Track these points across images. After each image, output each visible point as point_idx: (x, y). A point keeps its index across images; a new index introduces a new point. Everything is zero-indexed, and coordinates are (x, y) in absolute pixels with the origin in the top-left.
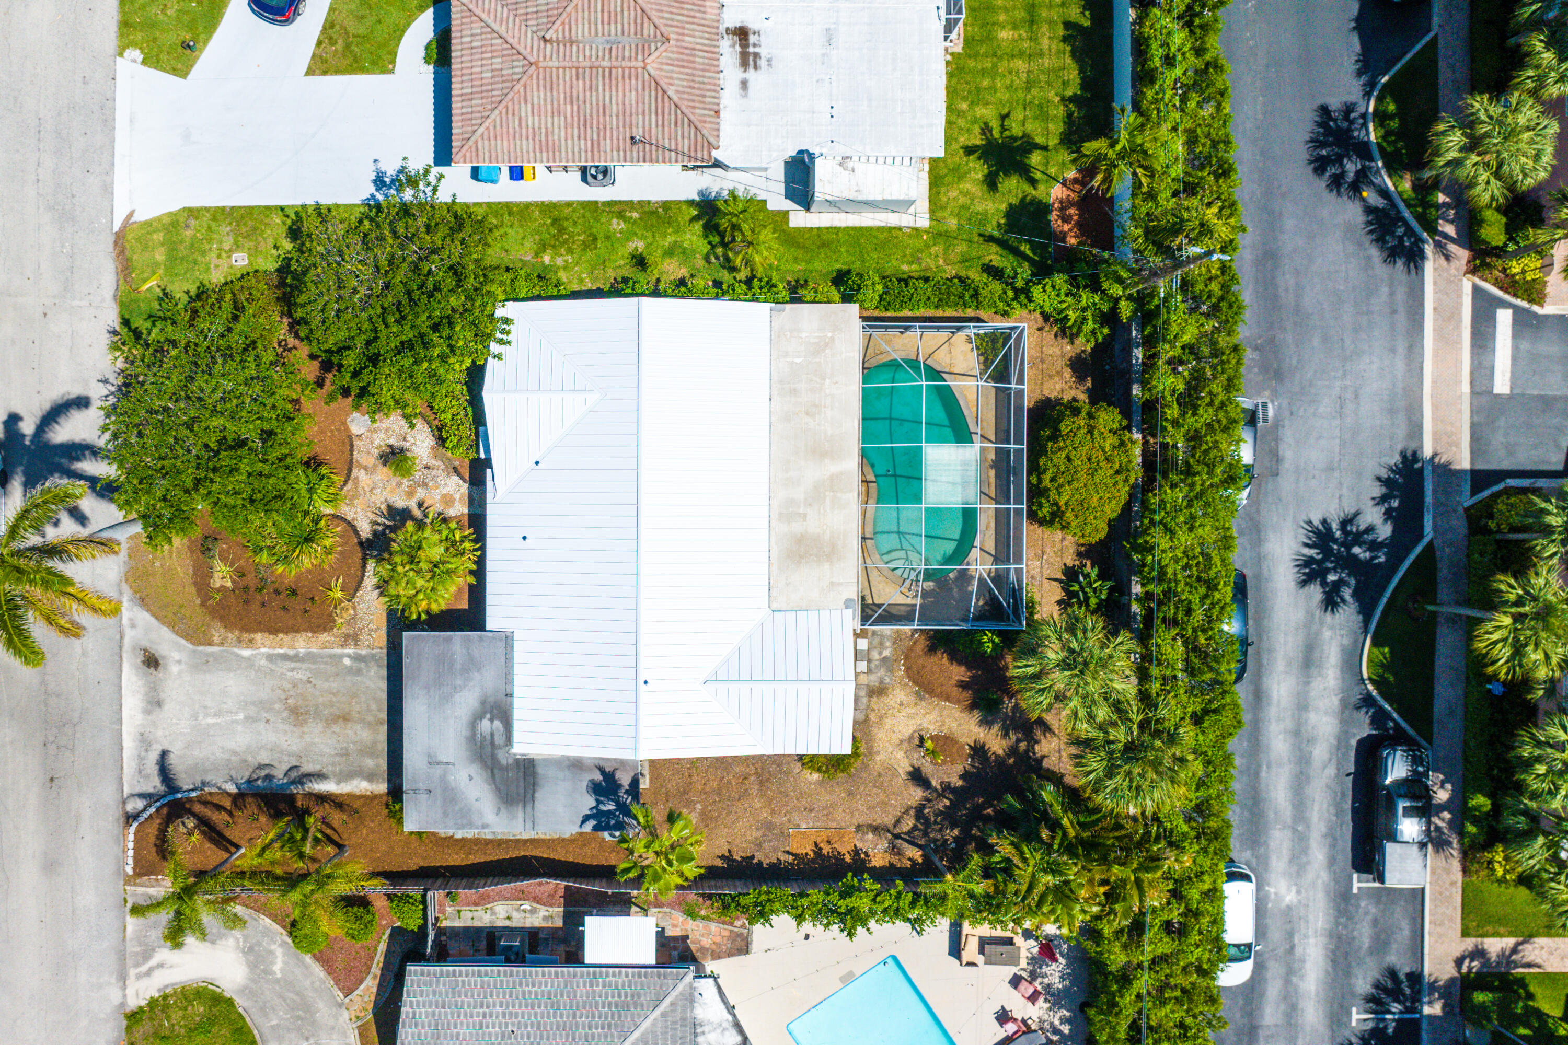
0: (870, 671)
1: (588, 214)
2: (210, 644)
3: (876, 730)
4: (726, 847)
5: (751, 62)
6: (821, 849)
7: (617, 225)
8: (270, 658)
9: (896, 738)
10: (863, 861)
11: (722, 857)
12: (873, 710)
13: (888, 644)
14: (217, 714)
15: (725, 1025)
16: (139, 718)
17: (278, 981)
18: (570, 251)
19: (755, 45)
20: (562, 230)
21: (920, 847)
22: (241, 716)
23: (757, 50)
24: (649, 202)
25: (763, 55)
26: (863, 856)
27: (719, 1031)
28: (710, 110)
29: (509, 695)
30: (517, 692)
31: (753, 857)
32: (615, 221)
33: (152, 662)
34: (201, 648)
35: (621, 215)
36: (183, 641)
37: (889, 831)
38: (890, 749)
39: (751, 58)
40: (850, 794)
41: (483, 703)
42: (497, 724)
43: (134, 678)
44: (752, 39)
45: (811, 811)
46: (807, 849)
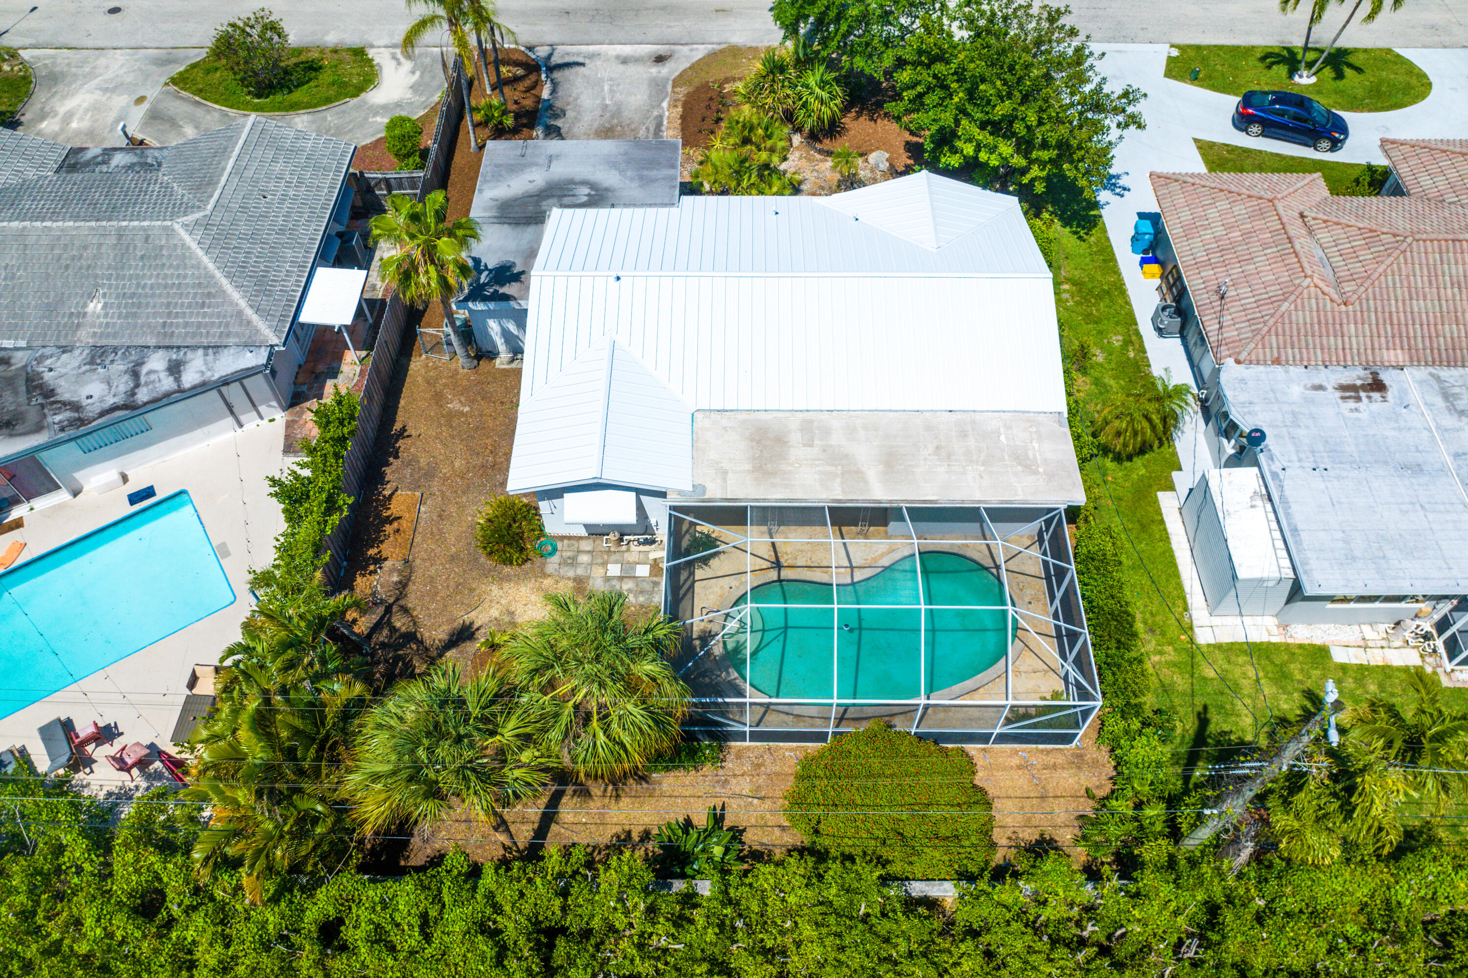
0: (607, 579)
1: (1121, 317)
2: (674, 87)
3: (530, 585)
4: (413, 433)
5: (1348, 394)
6: (391, 523)
7: (1117, 341)
8: (661, 117)
9: (519, 609)
10: (365, 568)
11: (404, 429)
12: (557, 582)
13: (641, 599)
14: (612, 91)
15: (209, 374)
16: (614, 53)
17: (366, 119)
18: (1078, 304)
19: (1369, 397)
20: (1099, 297)
21: (369, 636)
22: (608, 102)
23: (1364, 399)
24: (1149, 366)
25: (1359, 404)
26: (372, 568)
27: (203, 368)
28: (1279, 353)
29: (613, 206)
30: (616, 211)
31: (396, 457)
32: (1121, 338)
33: (660, 59)
34: (670, 82)
35: (1127, 342)
36: (677, 74)
37: (397, 599)
38: (503, 602)
39: (1353, 394)
40: (453, 558)
41: (607, 189)
42: (586, 198)
43: (647, 51)
44: (1376, 395)
45: (440, 516)
46: (395, 508)
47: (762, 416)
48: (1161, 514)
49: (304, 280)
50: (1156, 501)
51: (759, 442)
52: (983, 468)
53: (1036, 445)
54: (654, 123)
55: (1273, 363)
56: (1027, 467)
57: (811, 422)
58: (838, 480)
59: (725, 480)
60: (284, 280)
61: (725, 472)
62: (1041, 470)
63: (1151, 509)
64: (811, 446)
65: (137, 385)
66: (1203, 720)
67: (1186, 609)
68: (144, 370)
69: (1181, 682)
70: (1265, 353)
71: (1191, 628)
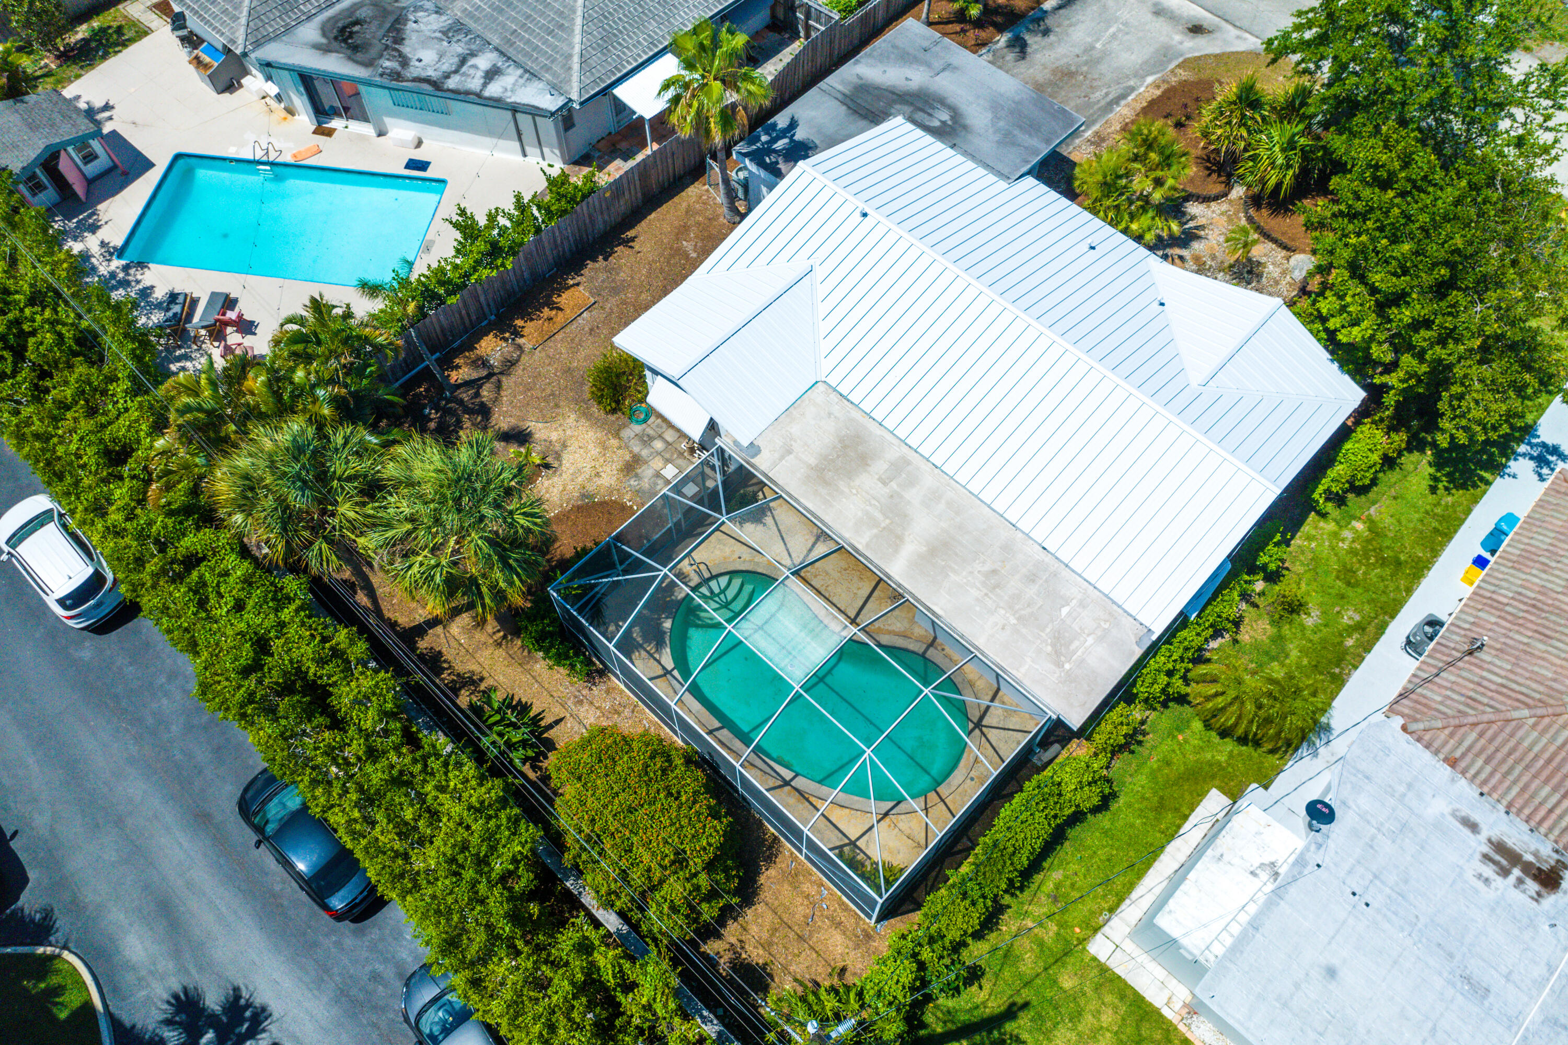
0: (658, 475)
1: (1384, 598)
2: (1179, 66)
3: (599, 435)
4: (637, 248)
5: (1498, 858)
6: (551, 309)
7: (1349, 616)
8: (1132, 89)
9: (573, 445)
10: (503, 332)
11: (633, 239)
12: (620, 448)
13: (666, 511)
14: (1114, 36)
15: (509, 94)
18: (1352, 552)
19: (1520, 881)
20: (1383, 562)
21: (459, 386)
22: (1098, 45)
23: (1512, 879)
24: (1356, 667)
25: (1499, 879)
26: (507, 335)
27: (509, 87)
28: (1464, 755)
29: (953, 146)
30: (950, 152)
31: (606, 259)
32: (1357, 618)
33: (1196, 29)
34: (1181, 60)
35: (1359, 627)
36: (1197, 54)
37: (501, 373)
38: (569, 432)
39: (1504, 862)
40: (568, 371)
42: (936, 123)
43: (1192, 13)
44: (1532, 886)
45: (591, 330)
46: (565, 299)
47: (872, 427)
48: (1193, 810)
49: (645, 57)
50: (1202, 795)
51: (845, 447)
52: (1013, 621)
53: (1090, 640)
54: (1120, 91)
55: (1446, 760)
56: (1057, 653)
57: (908, 463)
58: (875, 531)
59: (782, 458)
60: (627, 48)
61: (789, 452)
62: (1067, 666)
63: (1187, 797)
64: (885, 484)
65: (456, 72)
66: (1011, 1012)
67: (1112, 910)
68: (472, 61)
69: (1029, 963)
70: (1446, 743)
71: (1096, 930)
